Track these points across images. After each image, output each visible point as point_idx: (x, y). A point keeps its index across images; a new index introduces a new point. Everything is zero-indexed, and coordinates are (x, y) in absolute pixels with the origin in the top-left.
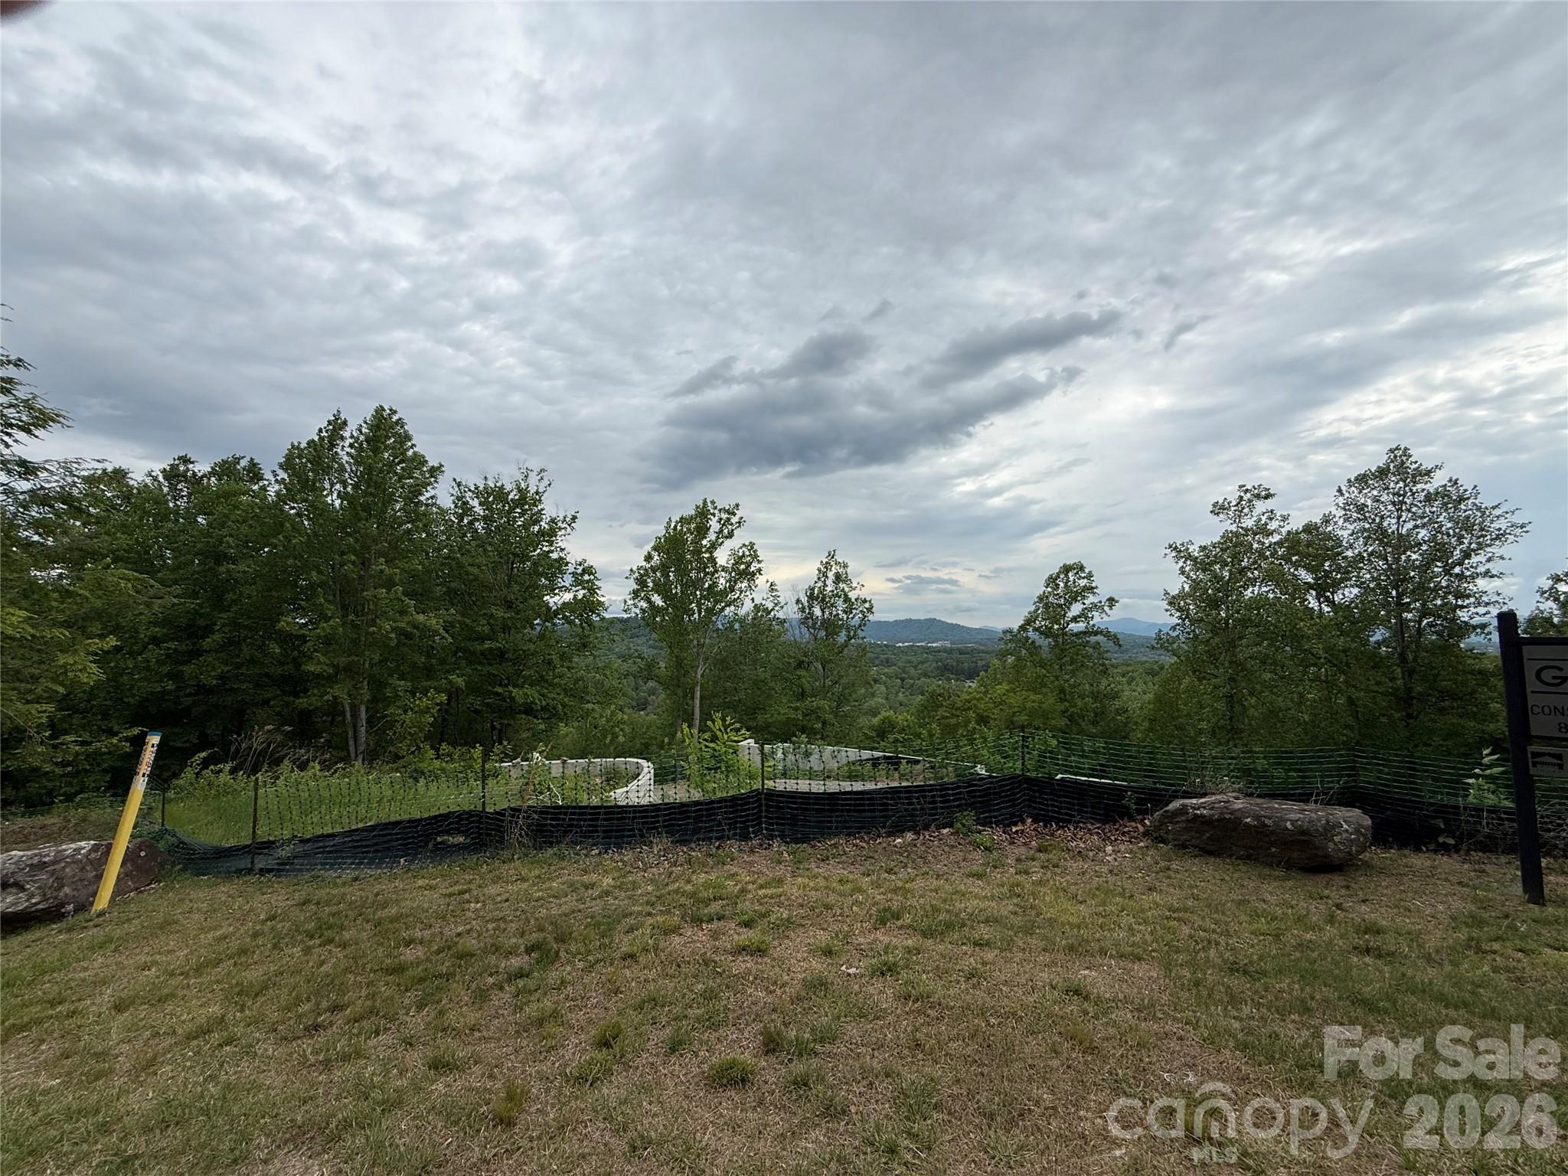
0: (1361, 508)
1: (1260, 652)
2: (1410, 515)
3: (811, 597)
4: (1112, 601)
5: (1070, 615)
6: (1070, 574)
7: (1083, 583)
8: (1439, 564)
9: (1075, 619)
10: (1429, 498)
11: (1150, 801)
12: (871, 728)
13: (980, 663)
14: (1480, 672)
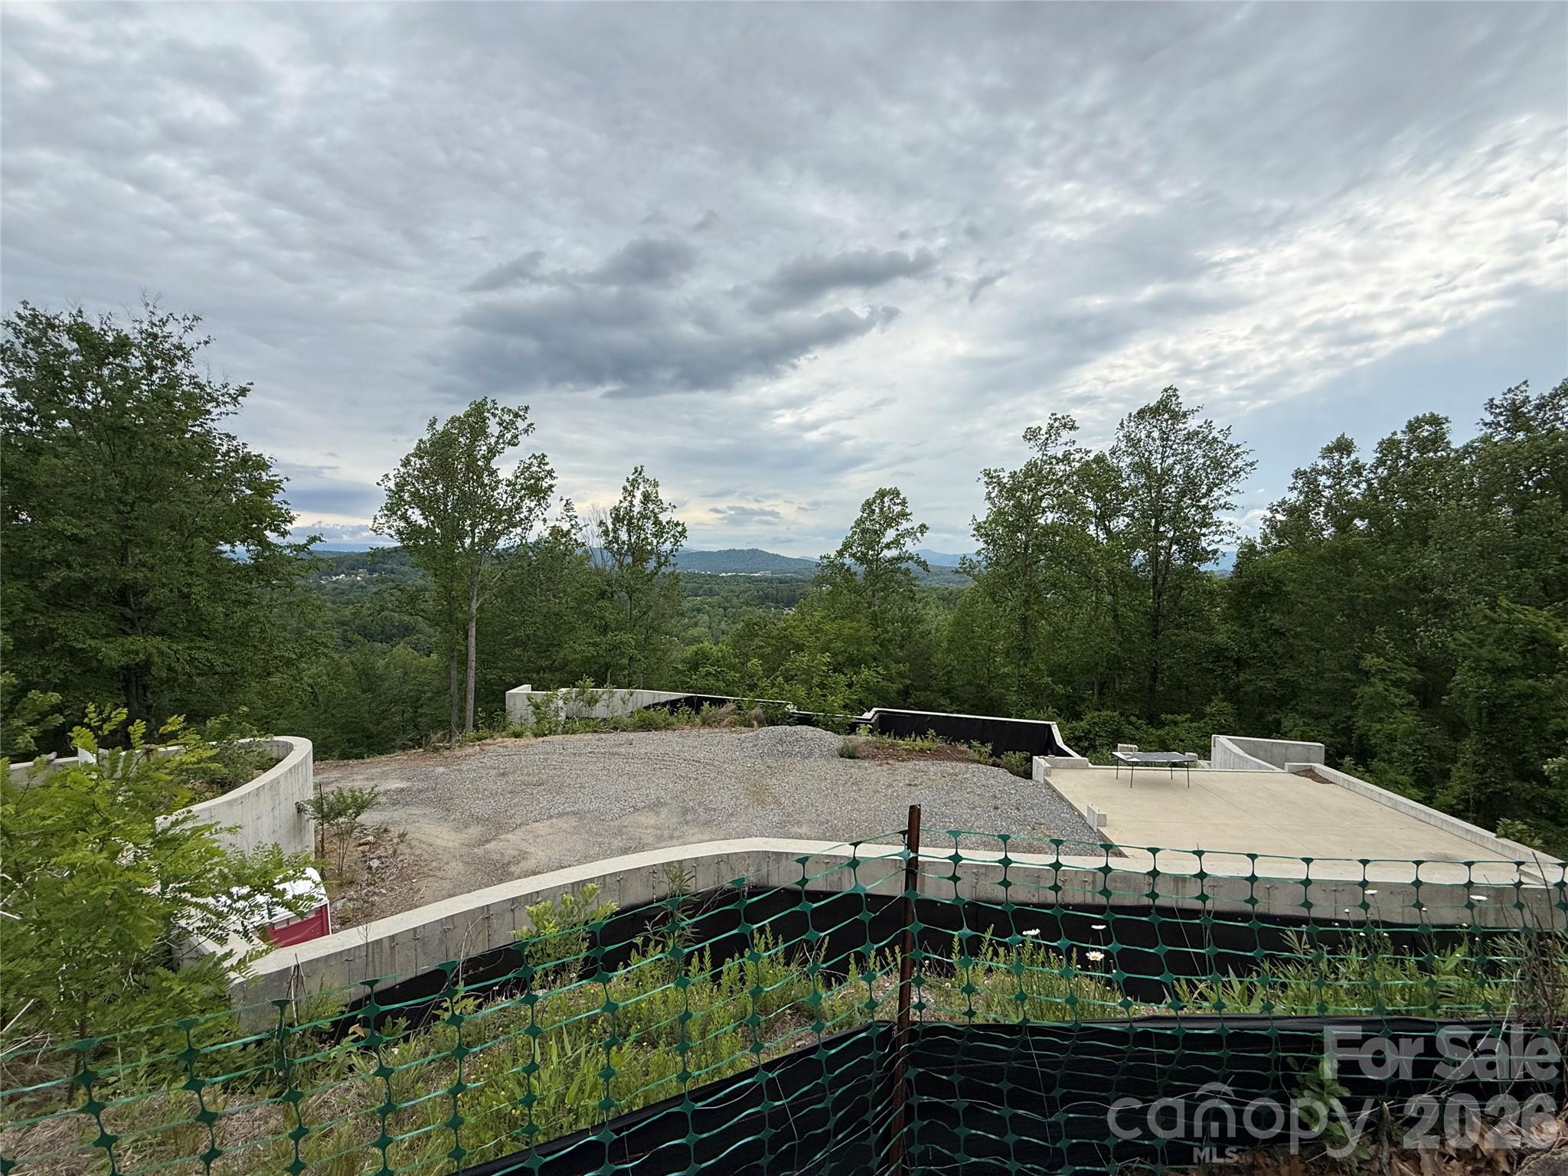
0: (1137, 444)
3: (617, 519)
4: (924, 527)
5: (885, 541)
6: (886, 499)
7: (897, 509)
9: (888, 546)
10: (1189, 437)
12: (684, 661)
13: (798, 592)
14: (1210, 592)
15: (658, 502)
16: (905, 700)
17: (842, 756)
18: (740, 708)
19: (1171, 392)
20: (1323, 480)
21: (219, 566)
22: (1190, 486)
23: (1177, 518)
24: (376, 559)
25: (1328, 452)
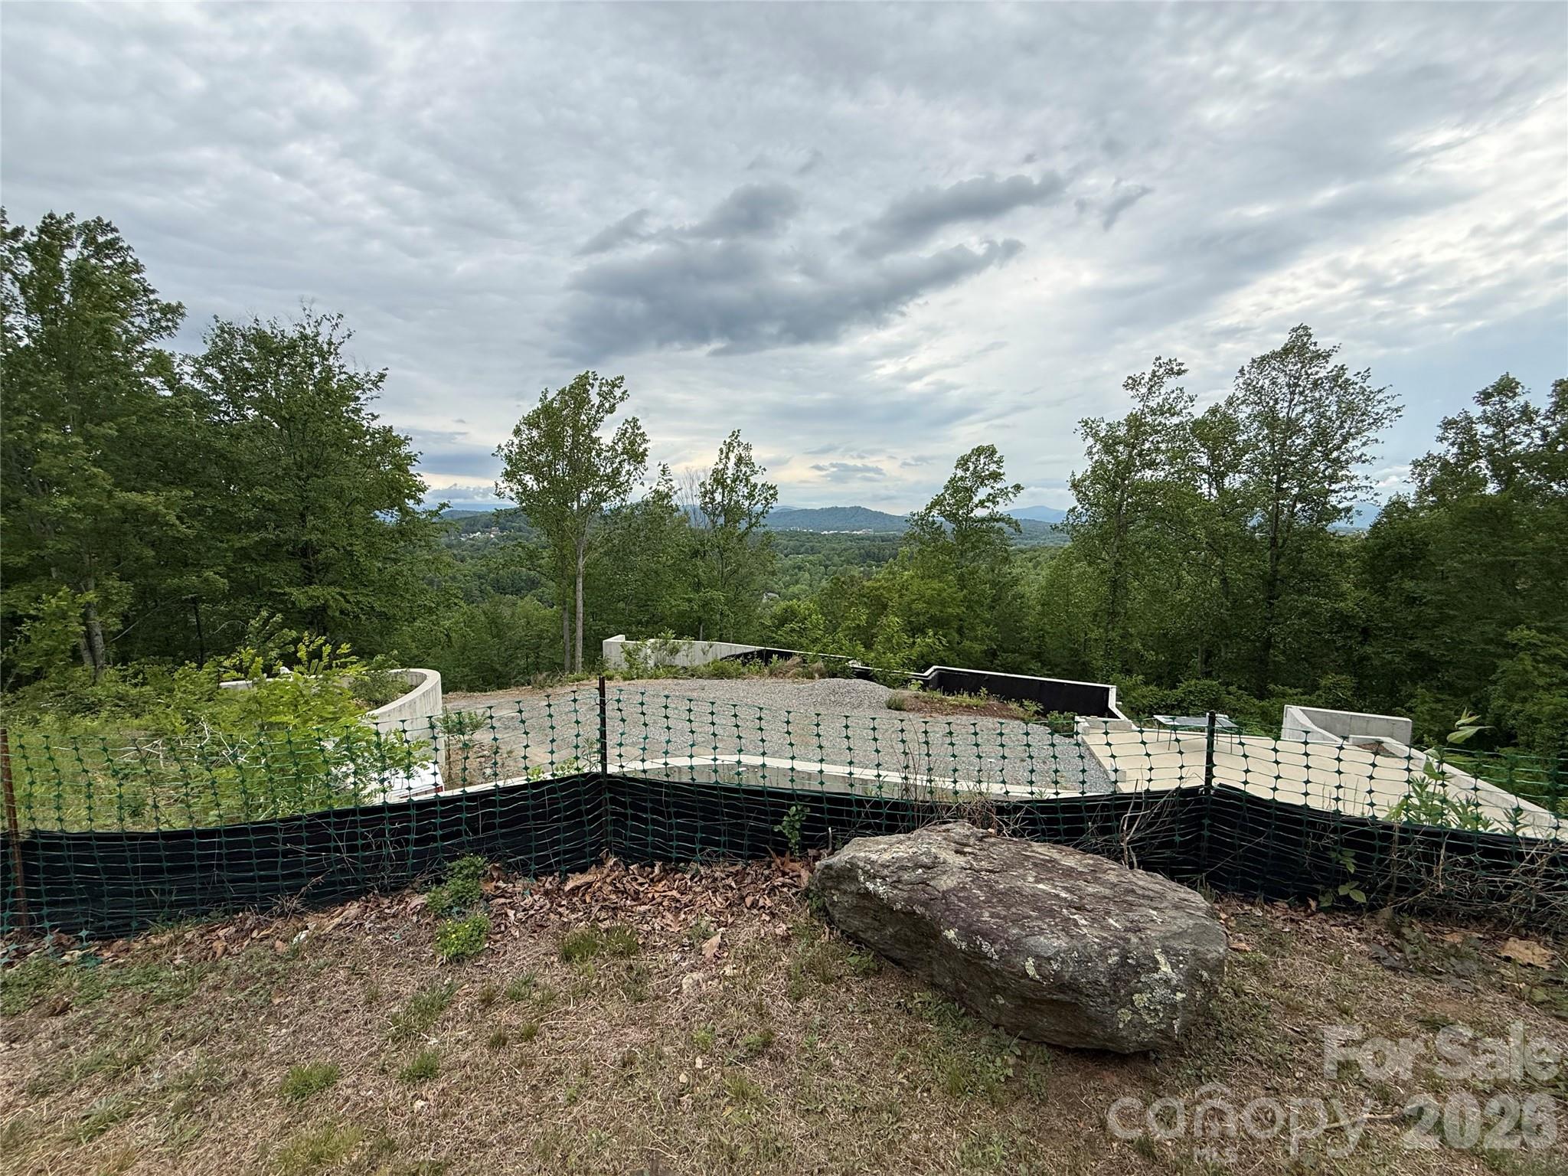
0: (1259, 391)
1: (1146, 536)
2: (1302, 398)
4: (1018, 488)
5: (976, 500)
6: (981, 457)
7: (993, 467)
8: (1319, 449)
9: (982, 503)
11: (831, 823)
12: (774, 618)
14: (1339, 554)
15: (749, 464)
16: (992, 662)
17: (889, 708)
18: (804, 661)
19: (1302, 333)
20: (1482, 429)
21: (372, 531)
22: (1322, 435)
23: (1304, 474)
24: (501, 518)
25: (1485, 397)
